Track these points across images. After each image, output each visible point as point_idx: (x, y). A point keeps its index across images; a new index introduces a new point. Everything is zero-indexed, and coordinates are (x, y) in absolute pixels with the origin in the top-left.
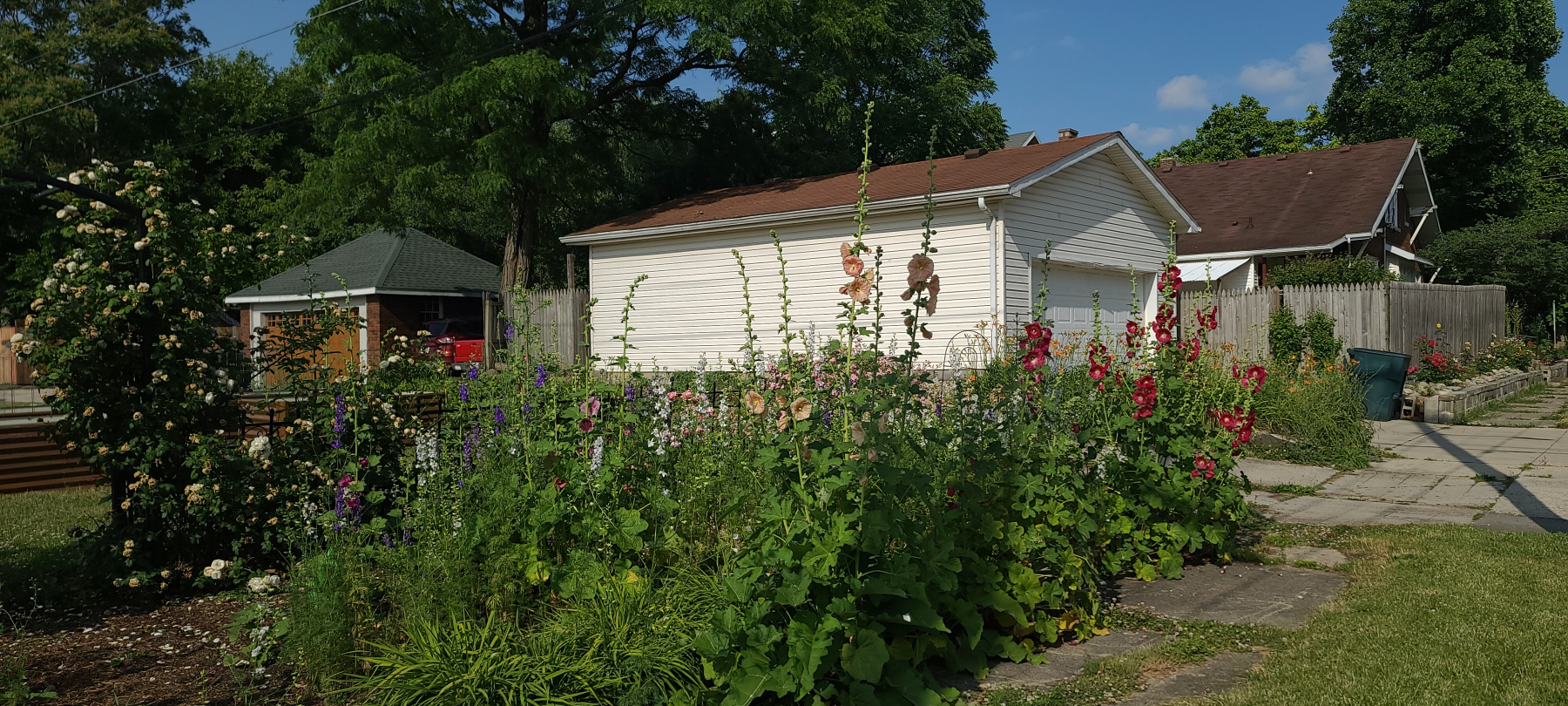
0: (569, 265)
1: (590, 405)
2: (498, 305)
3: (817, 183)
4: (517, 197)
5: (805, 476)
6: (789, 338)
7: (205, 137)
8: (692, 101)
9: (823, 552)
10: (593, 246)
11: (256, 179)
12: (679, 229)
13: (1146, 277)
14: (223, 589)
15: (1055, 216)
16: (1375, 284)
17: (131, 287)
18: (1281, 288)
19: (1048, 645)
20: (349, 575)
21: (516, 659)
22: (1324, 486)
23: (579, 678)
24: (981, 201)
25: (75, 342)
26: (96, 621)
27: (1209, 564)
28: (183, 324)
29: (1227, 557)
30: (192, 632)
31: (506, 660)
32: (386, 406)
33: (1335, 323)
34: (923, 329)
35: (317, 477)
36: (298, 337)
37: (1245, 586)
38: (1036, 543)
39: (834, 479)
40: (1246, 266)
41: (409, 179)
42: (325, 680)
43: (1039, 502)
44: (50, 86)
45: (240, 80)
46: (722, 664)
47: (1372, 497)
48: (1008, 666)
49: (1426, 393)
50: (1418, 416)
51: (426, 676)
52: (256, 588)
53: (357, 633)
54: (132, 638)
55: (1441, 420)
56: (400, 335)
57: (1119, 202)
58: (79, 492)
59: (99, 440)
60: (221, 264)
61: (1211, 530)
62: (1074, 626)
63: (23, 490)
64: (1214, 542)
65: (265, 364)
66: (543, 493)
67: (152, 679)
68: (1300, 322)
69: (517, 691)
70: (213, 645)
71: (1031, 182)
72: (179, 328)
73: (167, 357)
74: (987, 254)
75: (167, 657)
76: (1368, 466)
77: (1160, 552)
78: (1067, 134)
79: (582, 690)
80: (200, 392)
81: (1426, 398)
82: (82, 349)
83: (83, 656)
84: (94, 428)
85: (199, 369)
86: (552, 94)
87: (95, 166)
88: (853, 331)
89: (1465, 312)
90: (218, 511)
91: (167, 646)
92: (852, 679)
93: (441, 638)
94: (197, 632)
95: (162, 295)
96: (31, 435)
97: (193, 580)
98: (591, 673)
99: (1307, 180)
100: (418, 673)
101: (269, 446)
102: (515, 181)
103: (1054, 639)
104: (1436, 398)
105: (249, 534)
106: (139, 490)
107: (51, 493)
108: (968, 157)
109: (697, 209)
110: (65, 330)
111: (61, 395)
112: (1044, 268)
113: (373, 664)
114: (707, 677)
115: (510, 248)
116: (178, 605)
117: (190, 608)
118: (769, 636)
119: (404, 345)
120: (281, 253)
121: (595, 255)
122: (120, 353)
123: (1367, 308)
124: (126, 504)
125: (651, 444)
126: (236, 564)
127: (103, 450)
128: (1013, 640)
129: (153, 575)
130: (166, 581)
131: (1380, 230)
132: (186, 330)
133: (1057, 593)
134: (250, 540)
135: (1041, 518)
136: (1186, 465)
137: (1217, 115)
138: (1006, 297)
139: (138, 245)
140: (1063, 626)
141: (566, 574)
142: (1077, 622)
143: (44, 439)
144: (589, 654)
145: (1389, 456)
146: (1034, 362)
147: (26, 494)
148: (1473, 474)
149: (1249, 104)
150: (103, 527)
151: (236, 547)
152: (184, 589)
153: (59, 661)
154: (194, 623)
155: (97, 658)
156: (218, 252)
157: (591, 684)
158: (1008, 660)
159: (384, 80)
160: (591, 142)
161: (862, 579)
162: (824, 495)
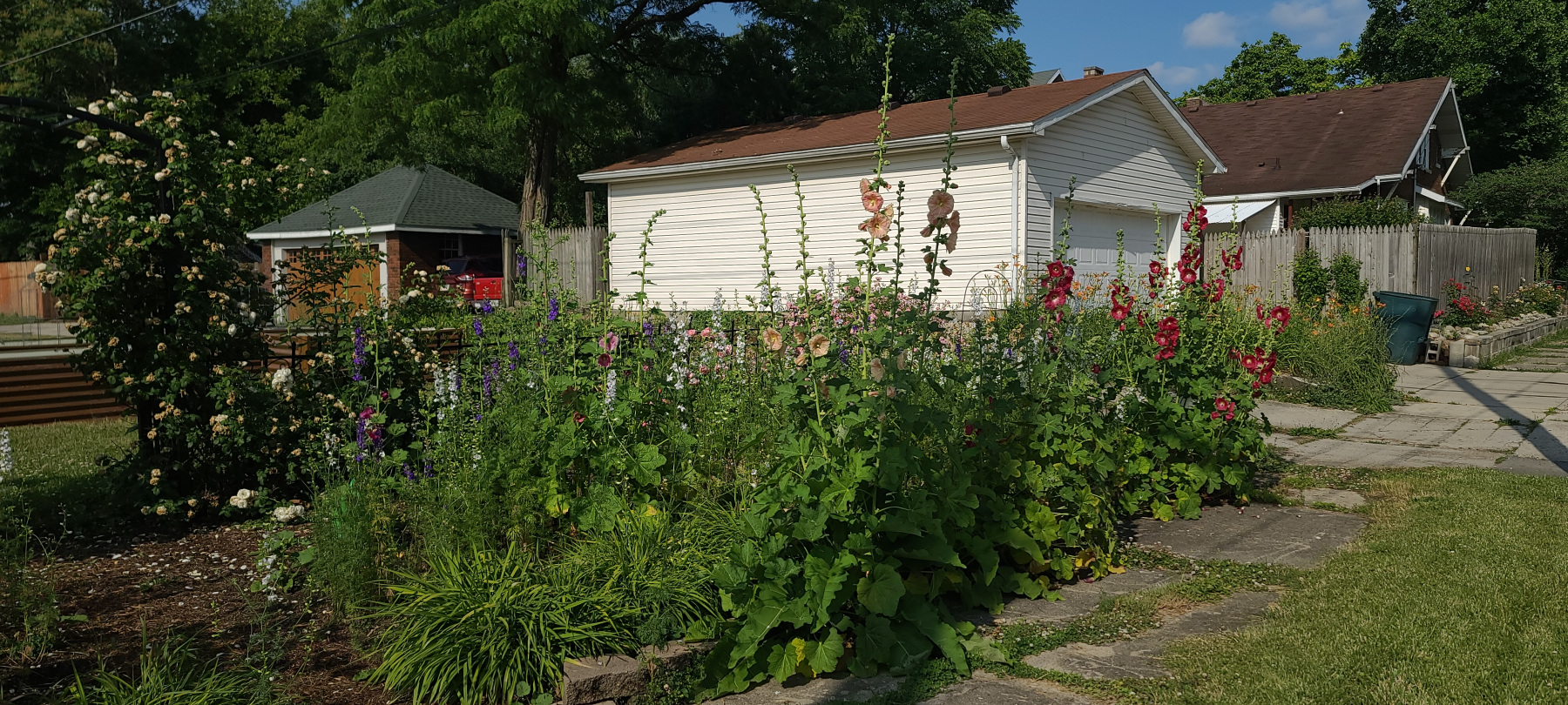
0: (588, 202)
1: (608, 341)
2: (517, 240)
3: (838, 121)
4: (534, 134)
5: (823, 413)
6: (807, 275)
7: (223, 71)
8: (712, 37)
9: (841, 488)
10: (612, 184)
11: (275, 114)
12: (698, 167)
13: (1170, 218)
14: (249, 518)
15: (1080, 156)
16: (1404, 226)
17: (152, 218)
18: (1307, 230)
19: (1064, 582)
20: (371, 506)
21: (536, 589)
22: (1345, 429)
23: (599, 607)
24: (1004, 139)
25: (99, 272)
26: (124, 547)
27: (1226, 505)
28: (205, 256)
29: (1245, 498)
30: (219, 559)
31: (526, 589)
32: (407, 341)
33: (1362, 266)
34: (942, 266)
35: (339, 410)
36: (318, 271)
37: (1263, 526)
38: (1054, 482)
39: (852, 415)
40: (1271, 208)
41: (427, 113)
42: (349, 606)
43: (1057, 441)
44: (69, 18)
45: (257, 14)
46: (740, 596)
47: (1394, 440)
48: (1023, 602)
49: (1452, 337)
50: (1443, 360)
51: (448, 604)
52: (281, 517)
53: (380, 562)
54: (160, 564)
55: (1466, 364)
56: (419, 270)
57: (1145, 142)
58: (107, 423)
59: (124, 370)
60: (241, 196)
61: (1229, 471)
62: (1091, 564)
63: (51, 420)
64: (1232, 483)
65: (286, 297)
66: (563, 427)
67: (181, 604)
68: (1325, 264)
69: (537, 622)
70: (242, 572)
71: (1055, 121)
72: (201, 260)
73: (189, 289)
74: (1009, 194)
75: (195, 582)
76: (1391, 410)
77: (1178, 493)
78: (1093, 72)
79: (602, 619)
80: (223, 324)
81: (1452, 342)
82: (106, 280)
83: (111, 581)
84: (119, 359)
85: (221, 301)
86: (571, 30)
87: (114, 97)
88: (872, 267)
89: (1494, 255)
90: (242, 442)
91: (195, 573)
92: (869, 612)
93: (462, 567)
94: (225, 559)
95: (183, 227)
96: (57, 366)
97: (219, 508)
98: (611, 603)
99: (1337, 120)
100: (441, 600)
101: (291, 378)
102: (533, 116)
103: (1069, 576)
104: (1462, 343)
105: (273, 465)
106: (165, 420)
107: (79, 424)
108: (991, 95)
109: (717, 147)
110: (87, 261)
111: (84, 324)
112: (1066, 207)
113: (395, 592)
114: (725, 608)
115: (528, 186)
116: (205, 533)
117: (217, 536)
118: (786, 569)
119: (424, 279)
120: (300, 186)
121: (613, 193)
122: (143, 285)
123: (1395, 251)
124: (152, 434)
125: (670, 378)
126: (262, 493)
127: (128, 380)
128: (1029, 577)
129: (180, 503)
130: (193, 509)
131: (1411, 172)
132: (208, 262)
133: (1074, 532)
134: (274, 471)
135: (1059, 457)
136: (1207, 405)
137: (1247, 53)
138: (1027, 238)
139: (158, 176)
140: (1079, 564)
141: (585, 507)
142: (1093, 559)
143: (70, 370)
144: (608, 584)
145: (1412, 400)
146: (1055, 301)
147: (54, 424)
148: (1497, 418)
149: (1280, 42)
150: (130, 456)
151: (261, 477)
152: (211, 518)
153: (90, 585)
154: (221, 550)
155: (126, 583)
156: (238, 185)
157: (611, 614)
158: (1024, 596)
159: (401, 12)
160: (609, 78)
161: (878, 516)
162: (841, 432)
